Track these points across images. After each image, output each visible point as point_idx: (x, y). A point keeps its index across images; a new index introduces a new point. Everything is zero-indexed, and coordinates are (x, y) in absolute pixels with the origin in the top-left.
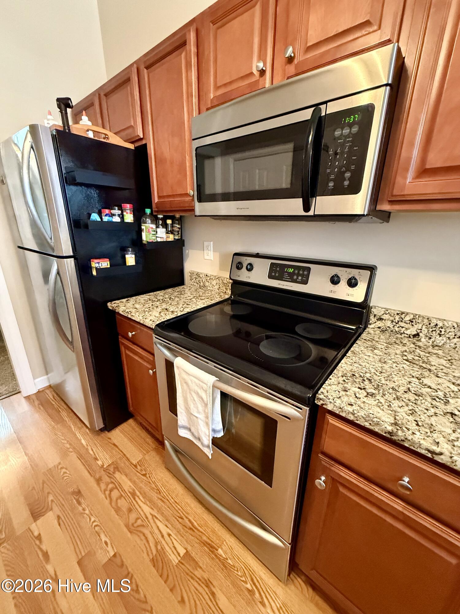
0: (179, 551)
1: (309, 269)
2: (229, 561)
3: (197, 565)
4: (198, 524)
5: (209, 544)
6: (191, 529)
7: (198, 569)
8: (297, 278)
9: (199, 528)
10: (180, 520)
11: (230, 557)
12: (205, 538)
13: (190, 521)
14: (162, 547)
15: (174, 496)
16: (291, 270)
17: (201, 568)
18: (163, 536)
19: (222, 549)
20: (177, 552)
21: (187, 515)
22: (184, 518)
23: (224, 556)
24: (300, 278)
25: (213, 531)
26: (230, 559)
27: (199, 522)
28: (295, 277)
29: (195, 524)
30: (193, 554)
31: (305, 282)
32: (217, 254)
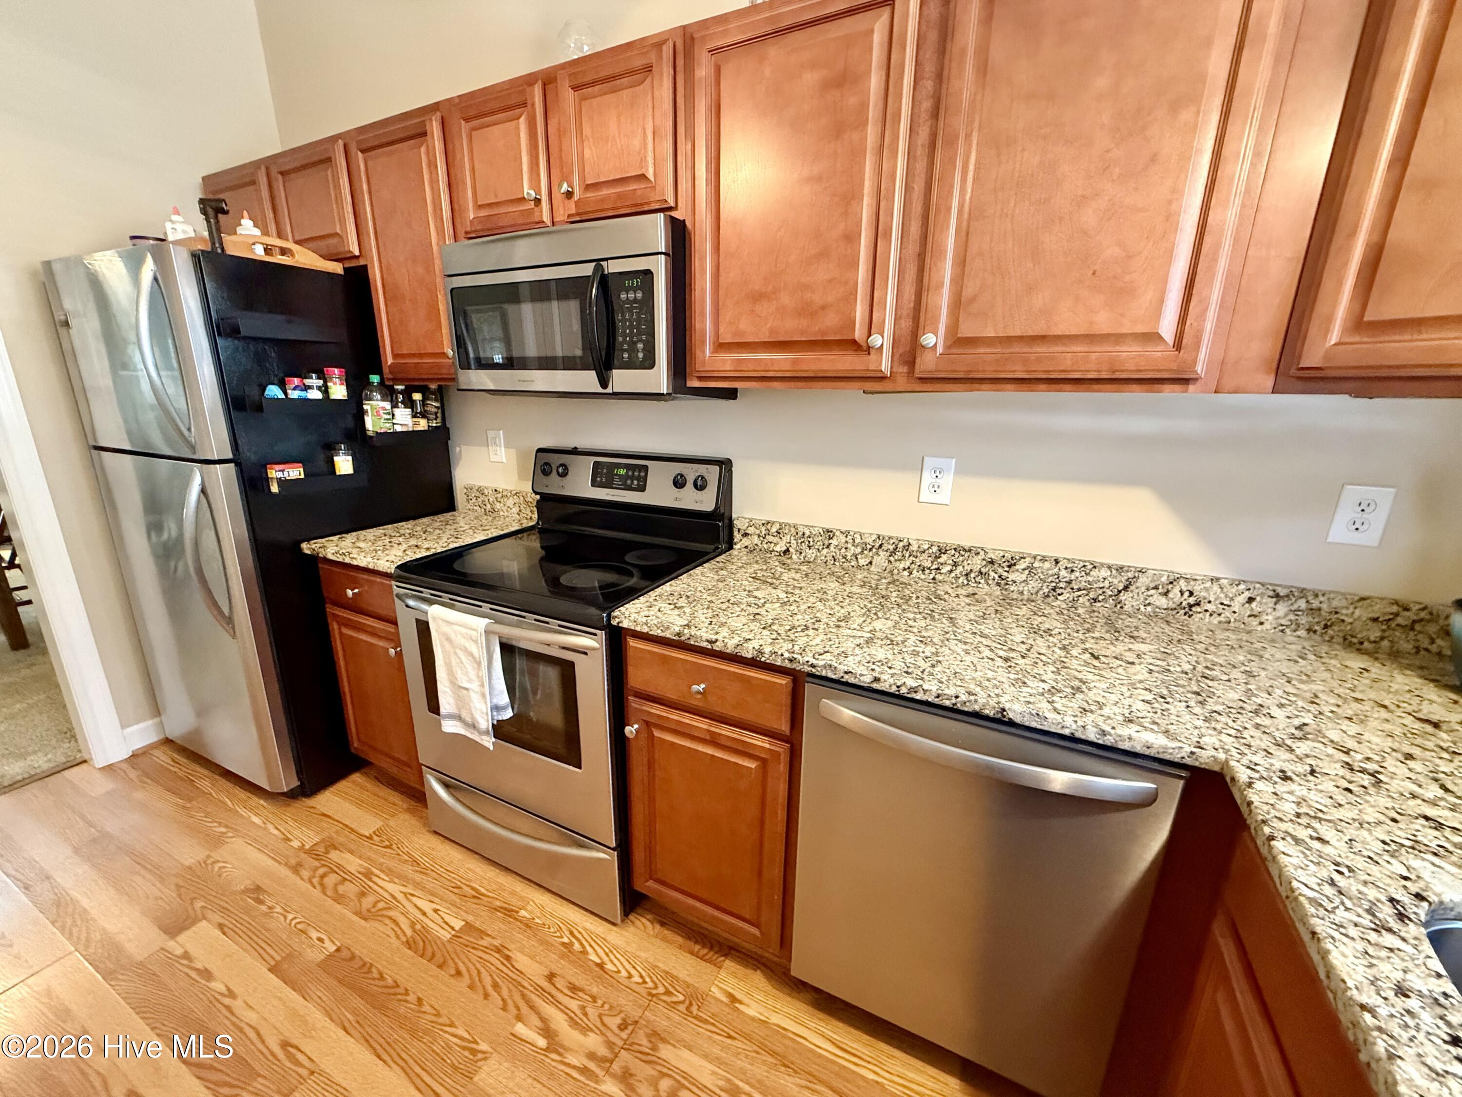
0: (452, 924)
1: (646, 468)
2: (537, 920)
3: (482, 933)
4: (487, 890)
5: (505, 909)
6: (475, 897)
7: (485, 937)
8: (632, 483)
9: (490, 894)
10: (456, 890)
11: (539, 915)
12: (498, 903)
13: (473, 888)
14: (423, 927)
15: (444, 865)
16: (622, 472)
17: (489, 935)
18: (424, 914)
19: (526, 910)
20: (450, 926)
21: (467, 883)
22: (463, 886)
23: (528, 916)
24: (635, 482)
25: (513, 893)
26: (538, 918)
27: (488, 887)
28: (629, 482)
29: (483, 890)
30: (477, 924)
31: (642, 488)
32: (513, 452)
